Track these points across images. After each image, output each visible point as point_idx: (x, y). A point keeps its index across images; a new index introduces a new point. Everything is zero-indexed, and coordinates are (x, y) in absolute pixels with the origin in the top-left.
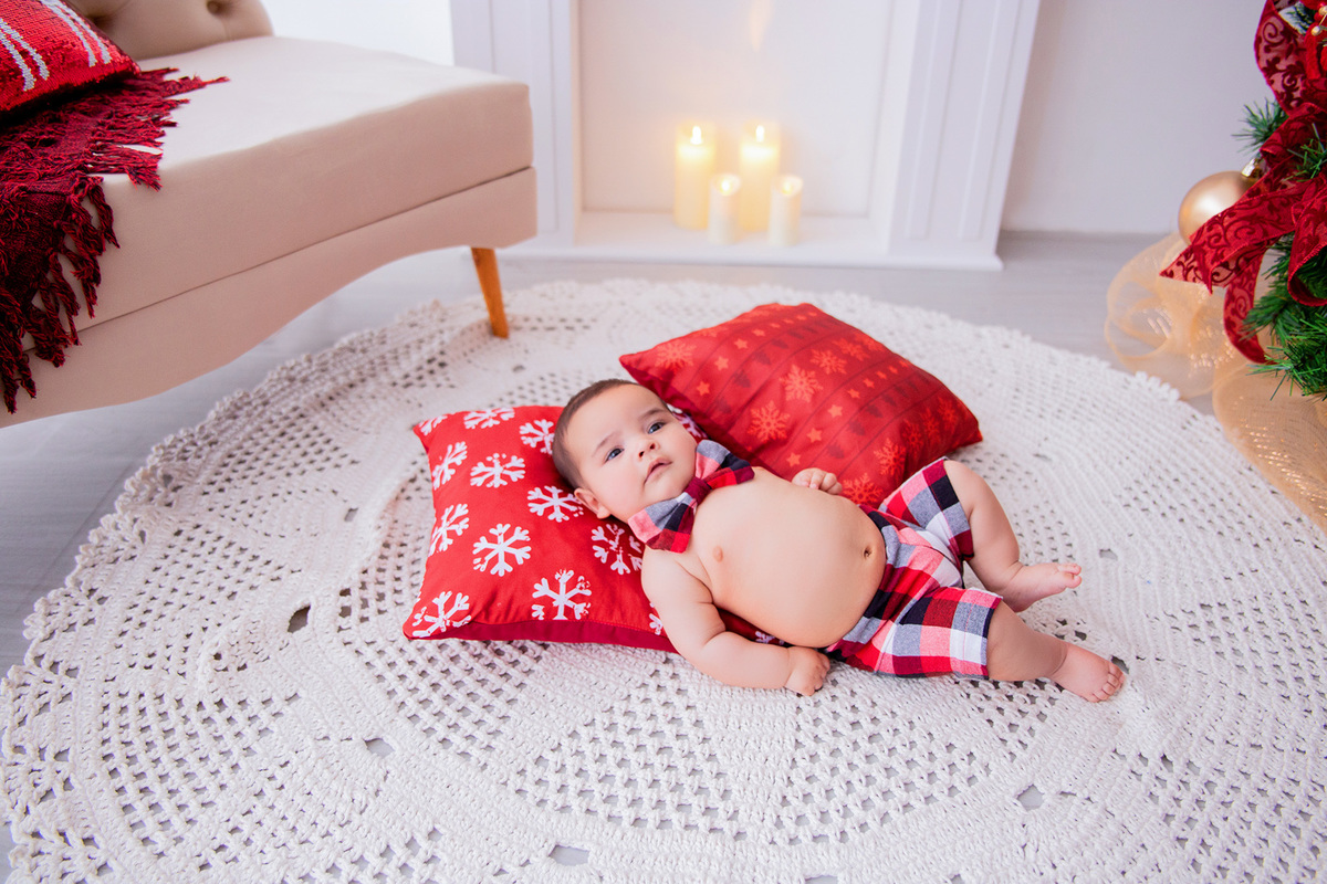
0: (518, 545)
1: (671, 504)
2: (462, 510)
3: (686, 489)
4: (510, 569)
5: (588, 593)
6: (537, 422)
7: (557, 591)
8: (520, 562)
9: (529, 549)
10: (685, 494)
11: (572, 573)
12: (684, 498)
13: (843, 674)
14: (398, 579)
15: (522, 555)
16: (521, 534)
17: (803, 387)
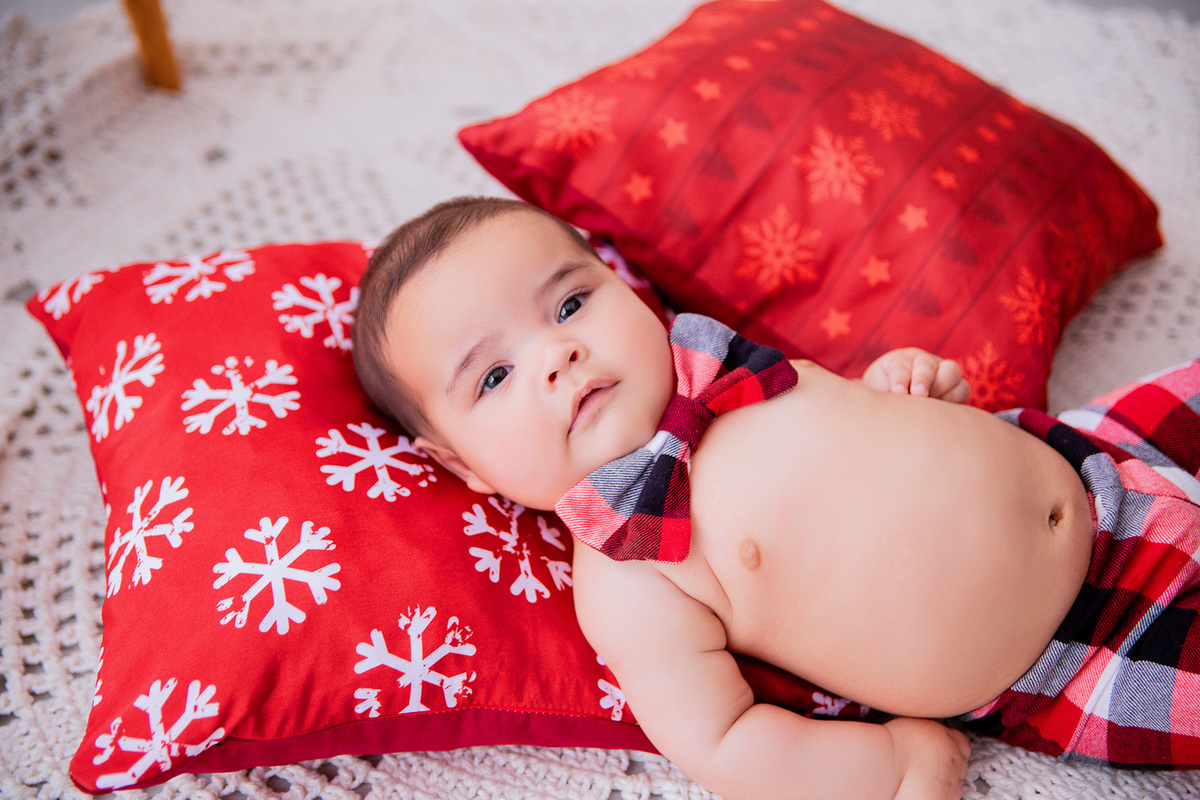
0: (311, 561)
1: (638, 461)
2: (172, 491)
3: (662, 424)
4: (300, 617)
5: (469, 650)
6: (306, 281)
7: (406, 655)
8: (321, 598)
9: (335, 568)
10: (663, 436)
11: (432, 611)
12: (661, 443)
13: (995, 765)
14: (28, 639)
15: (322, 582)
16: (314, 539)
17: (843, 173)
